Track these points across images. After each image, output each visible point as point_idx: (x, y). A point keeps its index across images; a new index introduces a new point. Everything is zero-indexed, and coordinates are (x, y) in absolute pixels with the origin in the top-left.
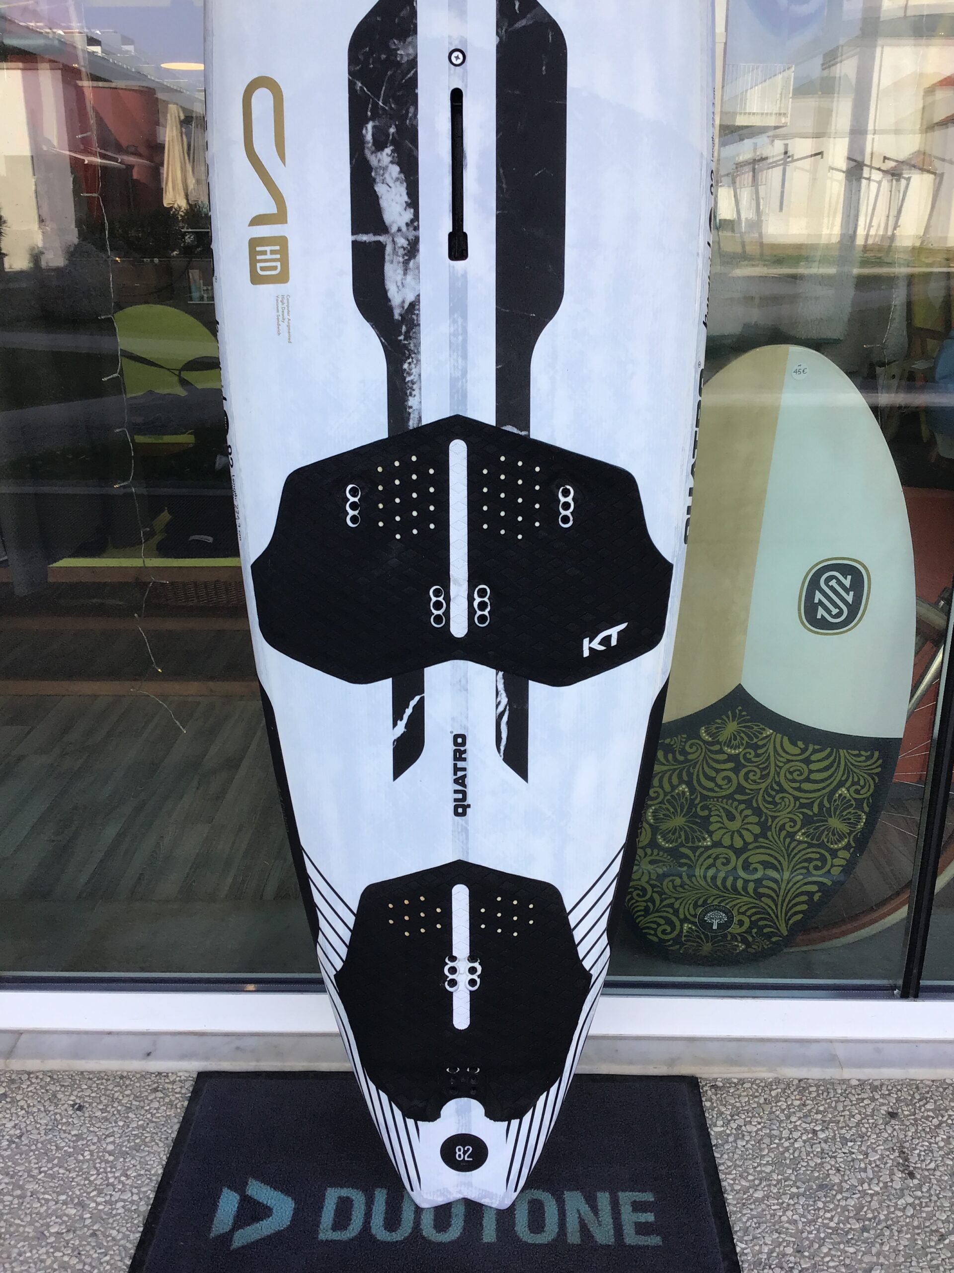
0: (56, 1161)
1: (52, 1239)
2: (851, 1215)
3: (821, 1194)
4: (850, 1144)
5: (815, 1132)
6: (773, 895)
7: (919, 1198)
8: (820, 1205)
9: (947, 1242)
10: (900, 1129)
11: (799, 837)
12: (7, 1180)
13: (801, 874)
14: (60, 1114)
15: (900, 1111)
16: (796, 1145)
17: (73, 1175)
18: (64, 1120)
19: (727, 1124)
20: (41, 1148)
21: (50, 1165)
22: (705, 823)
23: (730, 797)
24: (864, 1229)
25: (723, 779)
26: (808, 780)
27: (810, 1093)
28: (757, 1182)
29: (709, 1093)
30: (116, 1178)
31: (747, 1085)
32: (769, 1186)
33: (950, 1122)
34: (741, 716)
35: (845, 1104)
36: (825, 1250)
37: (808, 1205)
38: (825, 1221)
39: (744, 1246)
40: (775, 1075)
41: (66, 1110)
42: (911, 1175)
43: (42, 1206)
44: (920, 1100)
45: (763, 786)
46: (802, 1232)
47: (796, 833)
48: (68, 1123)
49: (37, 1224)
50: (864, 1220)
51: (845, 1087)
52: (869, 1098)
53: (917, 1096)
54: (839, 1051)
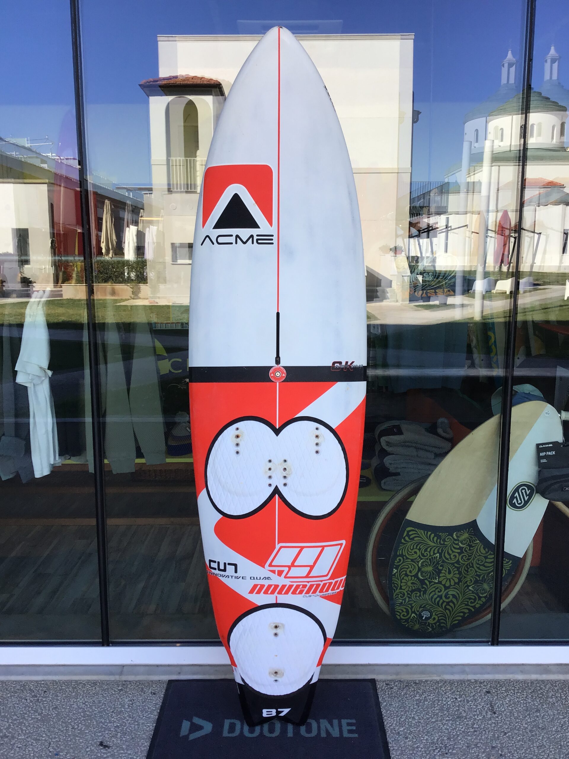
0: (149, 712)
2: (470, 726)
3: (458, 720)
4: (470, 702)
5: (456, 699)
7: (497, 721)
8: (458, 723)
9: (507, 735)
10: (491, 697)
14: (147, 696)
15: (491, 691)
16: (448, 703)
18: (149, 698)
19: (421, 695)
21: (147, 714)
24: (475, 731)
27: (454, 685)
28: (433, 716)
29: (413, 685)
31: (428, 682)
33: (511, 694)
35: (469, 688)
36: (459, 738)
37: (453, 724)
38: (460, 729)
39: (427, 737)
40: (440, 678)
41: (149, 695)
42: (495, 713)
43: (147, 728)
44: (500, 687)
46: (450, 732)
48: (151, 699)
50: (475, 728)
51: (469, 682)
52: (479, 686)
53: (498, 685)
54: (467, 669)
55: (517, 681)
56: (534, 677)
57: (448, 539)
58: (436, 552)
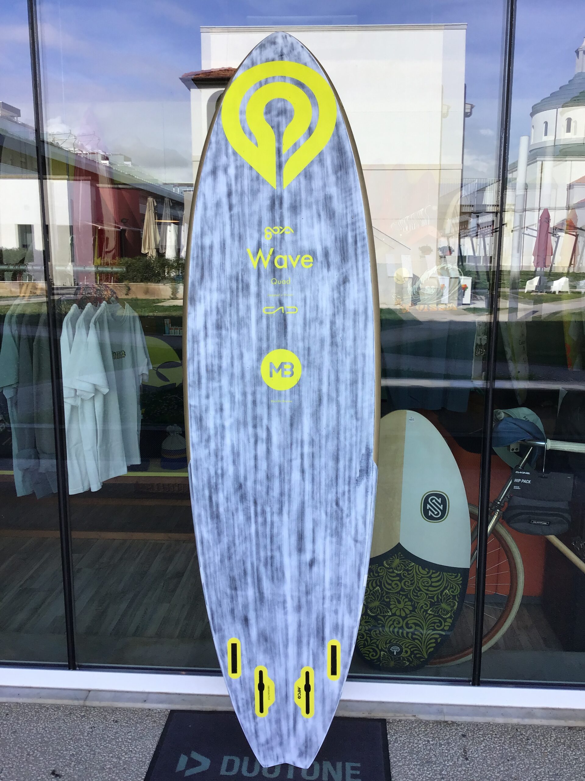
0: (107, 742)
1: (107, 770)
2: (438, 773)
3: (426, 765)
6: (419, 638)
7: (468, 768)
8: (426, 769)
10: (466, 742)
11: (429, 612)
12: (88, 748)
13: (432, 629)
14: (108, 724)
15: (467, 734)
16: (420, 746)
18: (110, 726)
20: (101, 736)
22: (388, 605)
23: (397, 593)
25: (395, 584)
26: (431, 586)
27: (429, 726)
30: (132, 748)
31: (403, 722)
32: (405, 761)
34: (400, 557)
35: (444, 730)
37: (421, 769)
40: (415, 718)
41: (110, 722)
42: (467, 759)
43: (103, 758)
44: (477, 730)
45: (412, 588)
47: (428, 610)
49: (101, 764)
51: (445, 724)
52: (455, 729)
54: (445, 710)
55: (497, 725)
56: (515, 721)
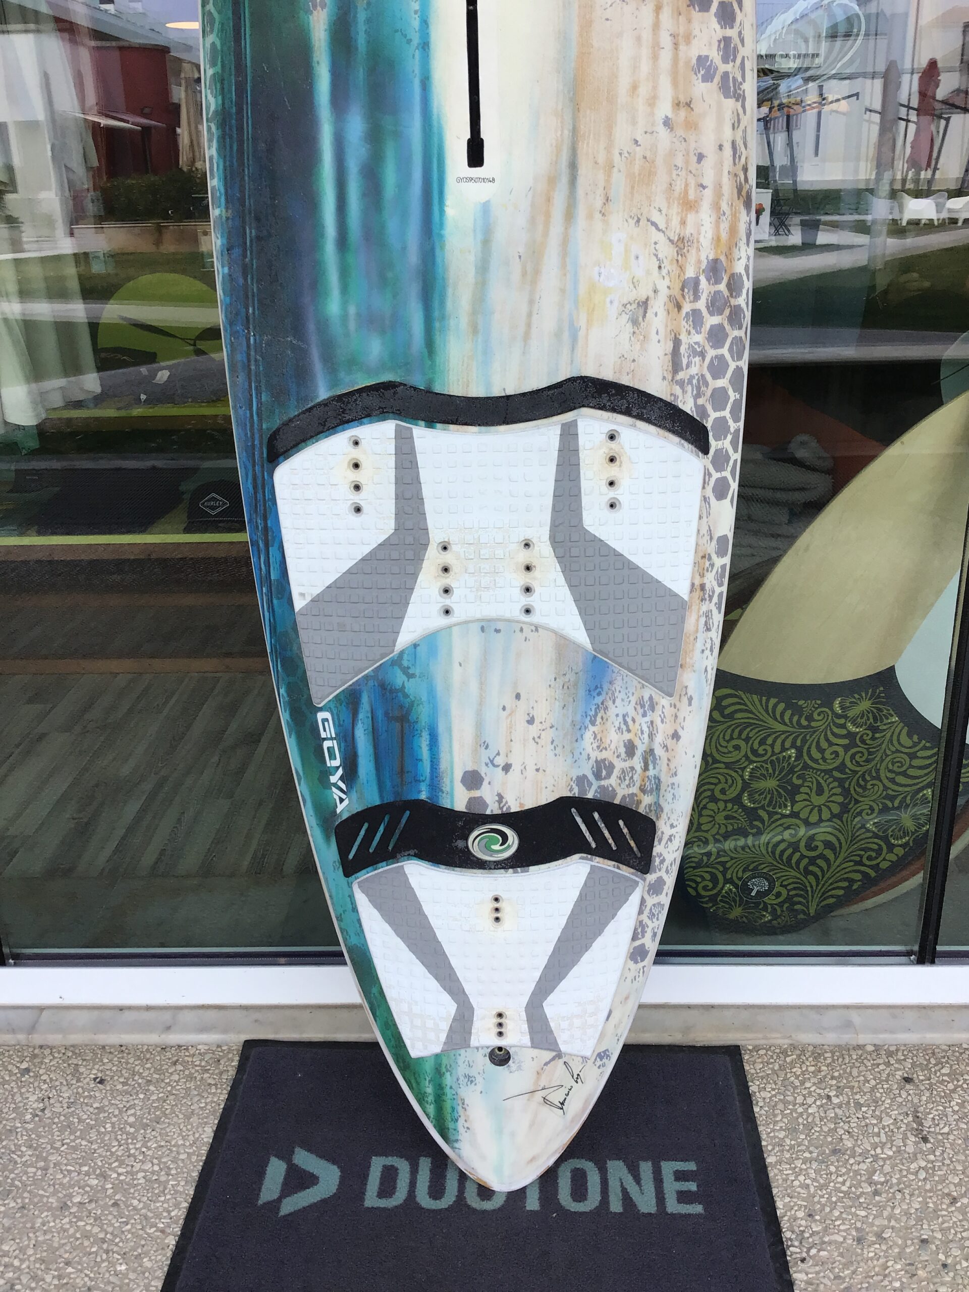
1: (74, 1210)
2: (863, 1179)
3: (833, 1158)
5: (829, 1098)
8: (833, 1169)
9: (959, 1204)
10: (915, 1095)
12: (30, 1153)
14: (82, 1088)
15: (915, 1076)
16: (810, 1111)
17: (95, 1146)
18: (86, 1094)
20: (64, 1121)
21: (72, 1137)
24: (876, 1193)
27: (825, 1059)
28: (770, 1147)
30: (136, 1149)
32: (782, 1151)
33: (965, 1086)
35: (861, 1069)
36: (836, 1213)
37: (821, 1170)
38: (837, 1185)
40: (791, 1042)
41: (88, 1084)
42: (925, 1140)
43: (65, 1176)
44: (935, 1065)
46: (814, 1196)
48: (90, 1097)
49: (60, 1195)
50: (876, 1184)
51: (860, 1052)
52: (884, 1063)
53: (933, 1061)
54: (856, 1018)
57: (819, 715)
58: (788, 744)
